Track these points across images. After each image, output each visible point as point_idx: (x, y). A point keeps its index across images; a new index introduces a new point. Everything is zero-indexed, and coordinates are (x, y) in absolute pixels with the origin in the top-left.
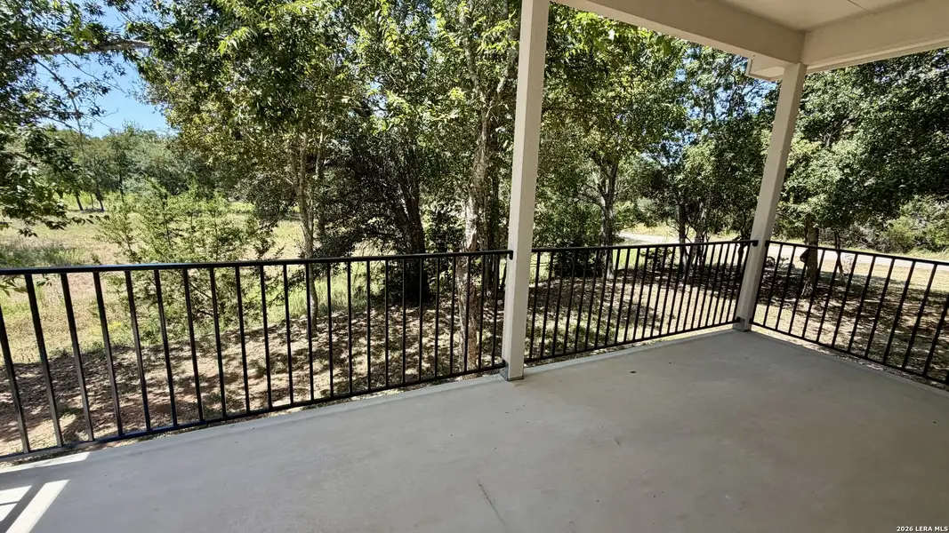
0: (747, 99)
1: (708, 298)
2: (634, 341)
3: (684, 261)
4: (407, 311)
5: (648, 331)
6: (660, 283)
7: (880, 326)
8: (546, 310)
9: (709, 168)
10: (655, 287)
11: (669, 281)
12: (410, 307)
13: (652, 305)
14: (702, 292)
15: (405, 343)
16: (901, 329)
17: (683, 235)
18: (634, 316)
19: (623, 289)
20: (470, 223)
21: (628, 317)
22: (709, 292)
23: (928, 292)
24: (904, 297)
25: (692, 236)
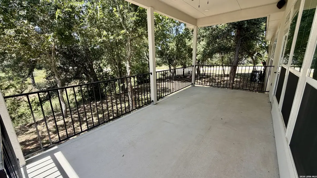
0: (179, 30)
1: (179, 83)
2: (164, 97)
3: (172, 75)
4: (98, 102)
5: (166, 94)
6: (167, 81)
7: (213, 83)
8: (142, 93)
9: (175, 49)
10: (166, 82)
11: (169, 80)
12: (98, 101)
13: (168, 87)
14: (178, 82)
15: (103, 111)
16: (216, 83)
17: (170, 68)
18: (164, 90)
19: (159, 85)
20: (128, 68)
21: (163, 91)
22: (179, 82)
23: (219, 75)
24: (216, 76)
25: (172, 68)
